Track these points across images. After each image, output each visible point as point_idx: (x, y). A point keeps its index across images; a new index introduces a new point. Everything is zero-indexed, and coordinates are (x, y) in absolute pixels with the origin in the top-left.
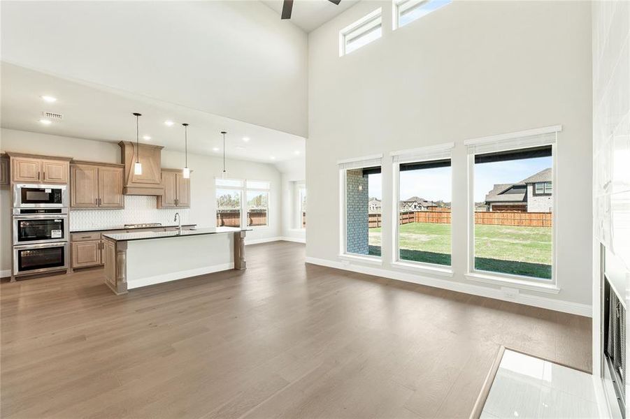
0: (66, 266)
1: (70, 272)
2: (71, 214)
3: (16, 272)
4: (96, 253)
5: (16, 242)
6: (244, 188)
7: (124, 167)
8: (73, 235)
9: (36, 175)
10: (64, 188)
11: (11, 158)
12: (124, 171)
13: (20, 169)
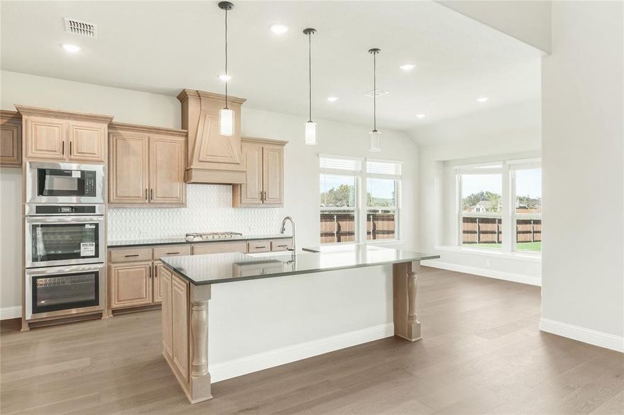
0: (102, 305)
1: (107, 316)
2: (109, 214)
3: (29, 315)
4: (145, 282)
5: (29, 263)
6: (362, 174)
7: (187, 136)
8: (113, 251)
9: (58, 147)
10: (100, 170)
11: (24, 117)
12: (187, 142)
13: (36, 136)
